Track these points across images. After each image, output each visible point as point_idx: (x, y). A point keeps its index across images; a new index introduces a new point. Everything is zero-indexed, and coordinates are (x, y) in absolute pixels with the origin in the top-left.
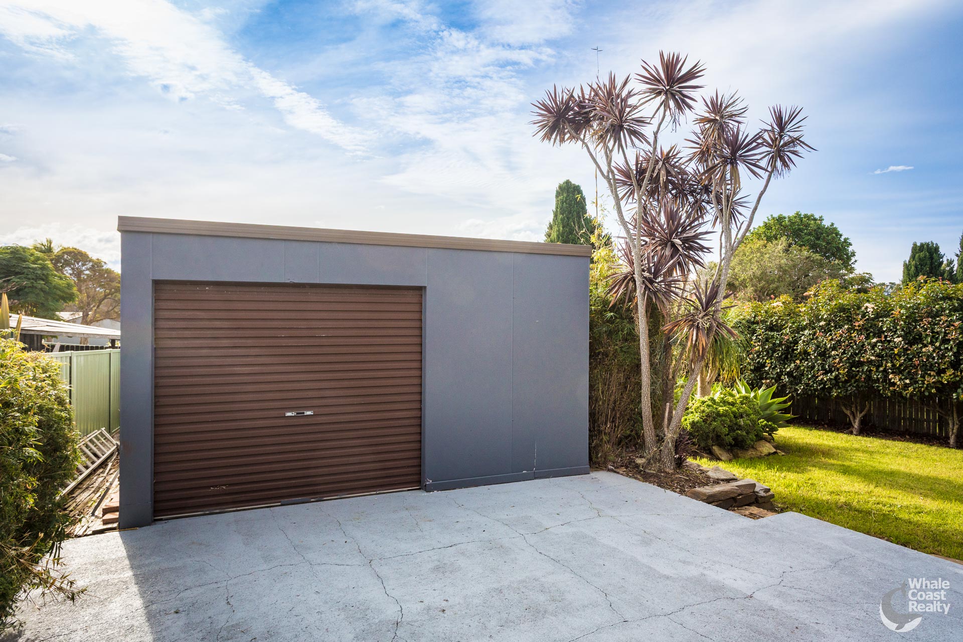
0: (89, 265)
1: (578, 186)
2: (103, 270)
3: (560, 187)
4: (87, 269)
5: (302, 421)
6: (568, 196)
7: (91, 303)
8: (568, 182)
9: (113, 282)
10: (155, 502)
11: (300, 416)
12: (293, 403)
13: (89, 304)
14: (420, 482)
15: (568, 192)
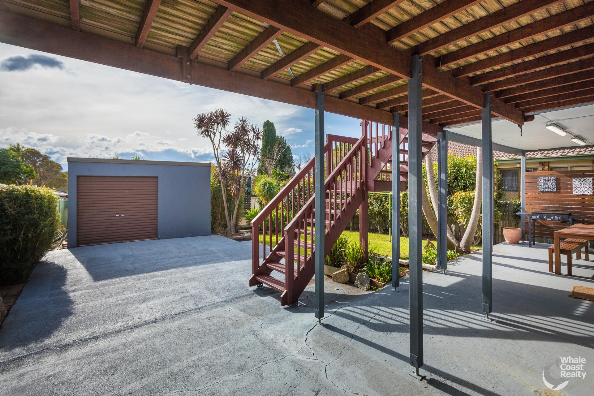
0: (41, 159)
1: (272, 123)
2: (48, 161)
3: (265, 123)
4: (40, 161)
5: (121, 218)
6: (268, 128)
7: (42, 179)
8: (268, 121)
9: (53, 168)
10: (78, 241)
11: (120, 216)
12: (118, 212)
13: (41, 180)
14: (157, 237)
15: (268, 126)
